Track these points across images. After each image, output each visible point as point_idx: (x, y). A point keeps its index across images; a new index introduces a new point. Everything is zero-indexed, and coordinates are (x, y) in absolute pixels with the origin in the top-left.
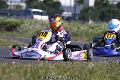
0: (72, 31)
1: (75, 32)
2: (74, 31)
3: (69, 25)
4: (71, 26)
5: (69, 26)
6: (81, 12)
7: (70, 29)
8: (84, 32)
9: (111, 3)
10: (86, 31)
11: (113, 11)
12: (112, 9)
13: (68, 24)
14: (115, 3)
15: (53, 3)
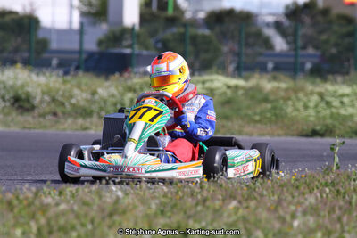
0: (73, 101)
1: (82, 103)
2: (78, 101)
3: (65, 82)
4: (68, 86)
5: (63, 87)
6: (100, 43)
7: (67, 94)
8: (108, 104)
9: (188, 15)
10: (114, 100)
11: (194, 39)
12: (192, 31)
13: (60, 80)
14: (202, 15)
15: (13, 20)
